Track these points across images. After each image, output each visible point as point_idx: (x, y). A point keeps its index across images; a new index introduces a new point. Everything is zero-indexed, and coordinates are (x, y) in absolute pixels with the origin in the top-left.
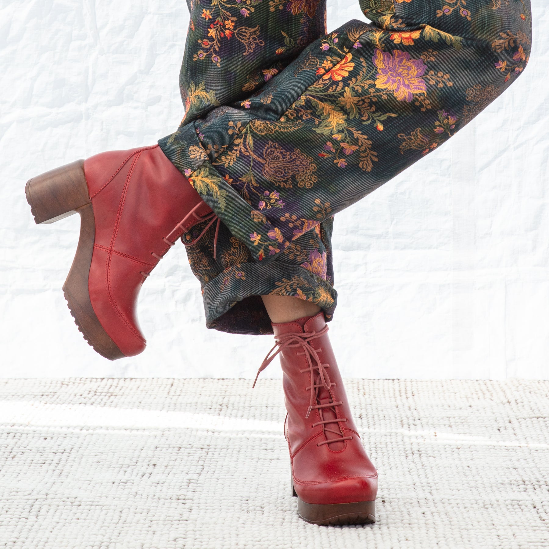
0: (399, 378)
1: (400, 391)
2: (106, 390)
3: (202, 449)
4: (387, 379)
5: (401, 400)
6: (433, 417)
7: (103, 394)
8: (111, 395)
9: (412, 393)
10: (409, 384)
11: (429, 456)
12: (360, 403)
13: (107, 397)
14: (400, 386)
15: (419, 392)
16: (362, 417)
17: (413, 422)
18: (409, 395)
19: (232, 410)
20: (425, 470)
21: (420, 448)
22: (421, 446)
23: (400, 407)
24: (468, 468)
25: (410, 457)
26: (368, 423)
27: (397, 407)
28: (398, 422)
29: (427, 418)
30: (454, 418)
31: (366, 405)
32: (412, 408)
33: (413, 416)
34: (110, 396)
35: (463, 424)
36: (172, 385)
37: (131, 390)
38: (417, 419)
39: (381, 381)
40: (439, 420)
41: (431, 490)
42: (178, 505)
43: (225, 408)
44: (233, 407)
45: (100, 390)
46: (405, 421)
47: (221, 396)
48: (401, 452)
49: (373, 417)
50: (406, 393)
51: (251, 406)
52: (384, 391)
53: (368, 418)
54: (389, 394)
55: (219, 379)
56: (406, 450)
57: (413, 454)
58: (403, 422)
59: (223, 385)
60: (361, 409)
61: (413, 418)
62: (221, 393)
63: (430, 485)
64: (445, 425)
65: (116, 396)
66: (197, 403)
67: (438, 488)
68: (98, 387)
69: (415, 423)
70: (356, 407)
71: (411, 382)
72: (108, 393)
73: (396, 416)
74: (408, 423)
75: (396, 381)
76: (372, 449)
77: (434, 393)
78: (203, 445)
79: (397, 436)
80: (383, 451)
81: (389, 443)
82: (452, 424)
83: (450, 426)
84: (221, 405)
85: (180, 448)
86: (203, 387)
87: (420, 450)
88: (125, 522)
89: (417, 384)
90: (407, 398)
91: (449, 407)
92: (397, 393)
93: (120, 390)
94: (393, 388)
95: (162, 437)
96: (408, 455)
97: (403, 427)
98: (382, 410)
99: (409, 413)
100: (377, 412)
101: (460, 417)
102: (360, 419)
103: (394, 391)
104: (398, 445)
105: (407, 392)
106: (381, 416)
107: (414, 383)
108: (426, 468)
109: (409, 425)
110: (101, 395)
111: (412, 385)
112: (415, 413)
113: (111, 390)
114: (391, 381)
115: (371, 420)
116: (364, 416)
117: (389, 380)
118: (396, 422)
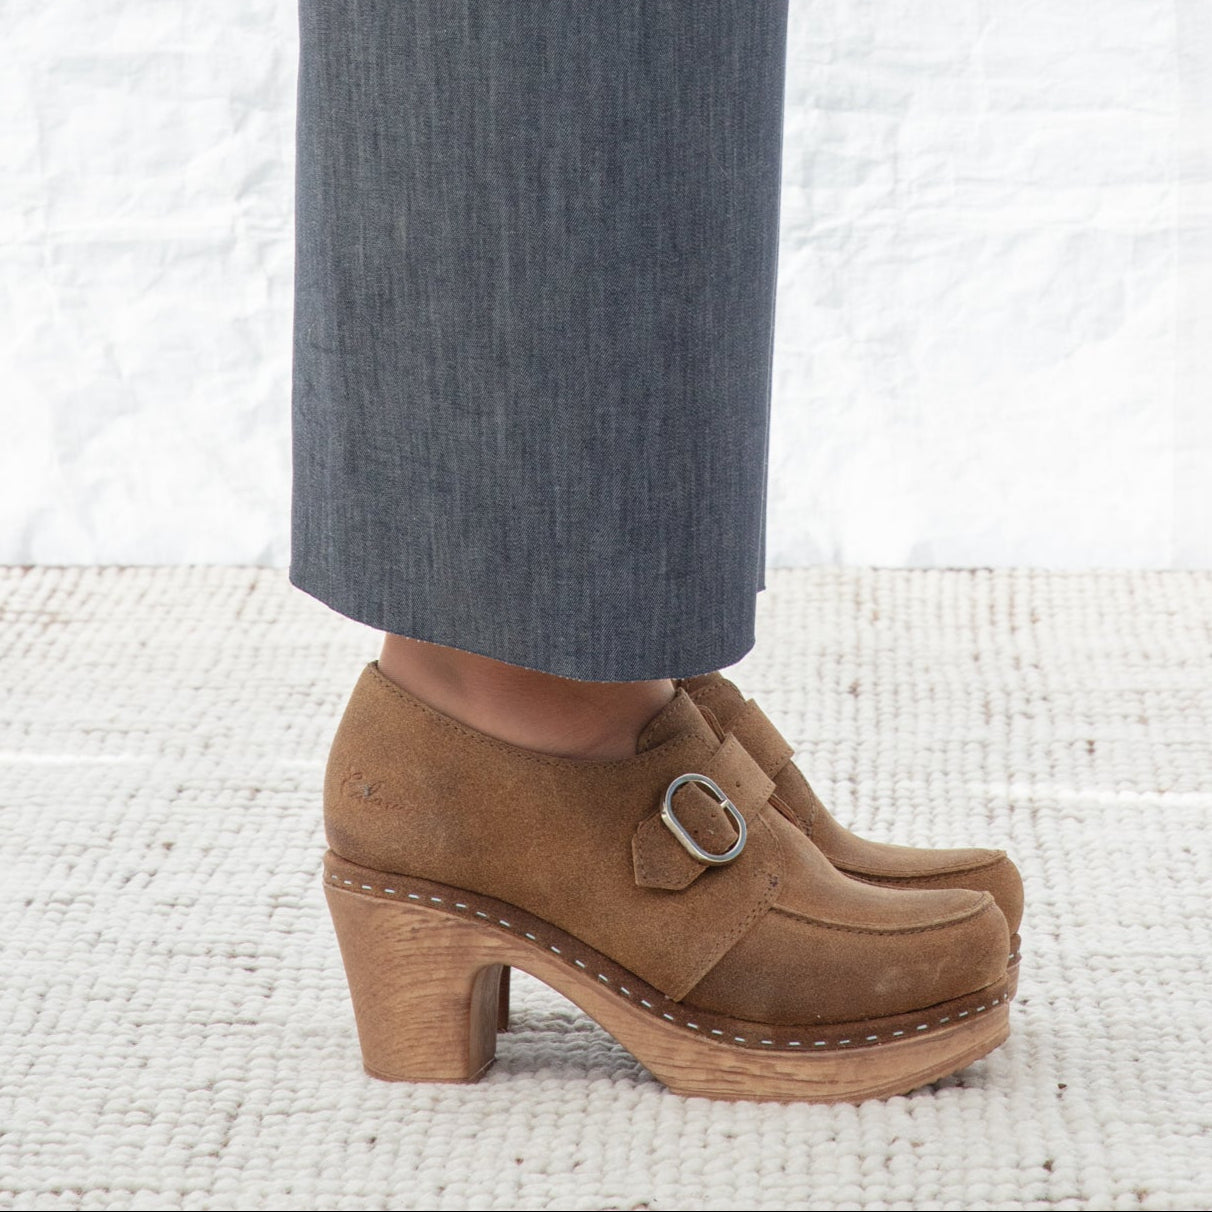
0: (992, 566)
1: (992, 607)
2: (35, 604)
4: (951, 569)
7: (28, 617)
8: (53, 622)
9: (1032, 614)
10: (1022, 584)
11: (1066, 817)
12: (858, 648)
13: (37, 628)
16: (859, 689)
17: (1022, 707)
18: (1022, 620)
20: (1046, 862)
24: (1183, 855)
26: (877, 709)
27: (976, 658)
28: (976, 706)
29: (1069, 693)
30: (1158, 693)
31: (877, 651)
32: (1026, 661)
33: (1024, 689)
34: (46, 626)
35: (1187, 712)
36: (253, 588)
37: (118, 603)
38: (1036, 696)
39: (933, 575)
40: (1107, 701)
41: (1058, 927)
42: (229, 974)
45: (16, 604)
46: (998, 705)
48: (973, 803)
49: (896, 692)
50: (1011, 614)
52: (939, 607)
53: (877, 695)
58: (992, 705)
60: (860, 665)
63: (1056, 910)
64: (1125, 717)
65: (66, 623)
67: (1080, 919)
68: (12, 594)
69: (1029, 709)
70: (843, 660)
71: (1031, 577)
72: (41, 613)
74: (1007, 710)
75: (982, 574)
76: (879, 793)
77: (1101, 615)
79: (965, 752)
80: (916, 801)
81: (937, 775)
82: (1149, 713)
83: (1143, 720)
85: (258, 790)
88: (53, 1027)
89: (1048, 584)
90: (1013, 629)
91: (1146, 657)
92: (983, 613)
93: (83, 603)
95: (203, 754)
96: (995, 813)
97: (987, 722)
98: (927, 670)
99: (1012, 678)
100: (910, 674)
101: (1178, 691)
102: (852, 696)
104: (966, 782)
106: (922, 687)
108: (1049, 853)
109: (1009, 717)
110: (17, 621)
111: (1032, 587)
112: (1033, 677)
113: (53, 605)
114: (965, 575)
115: (886, 700)
116: (866, 687)
117: (959, 570)
118: (968, 708)
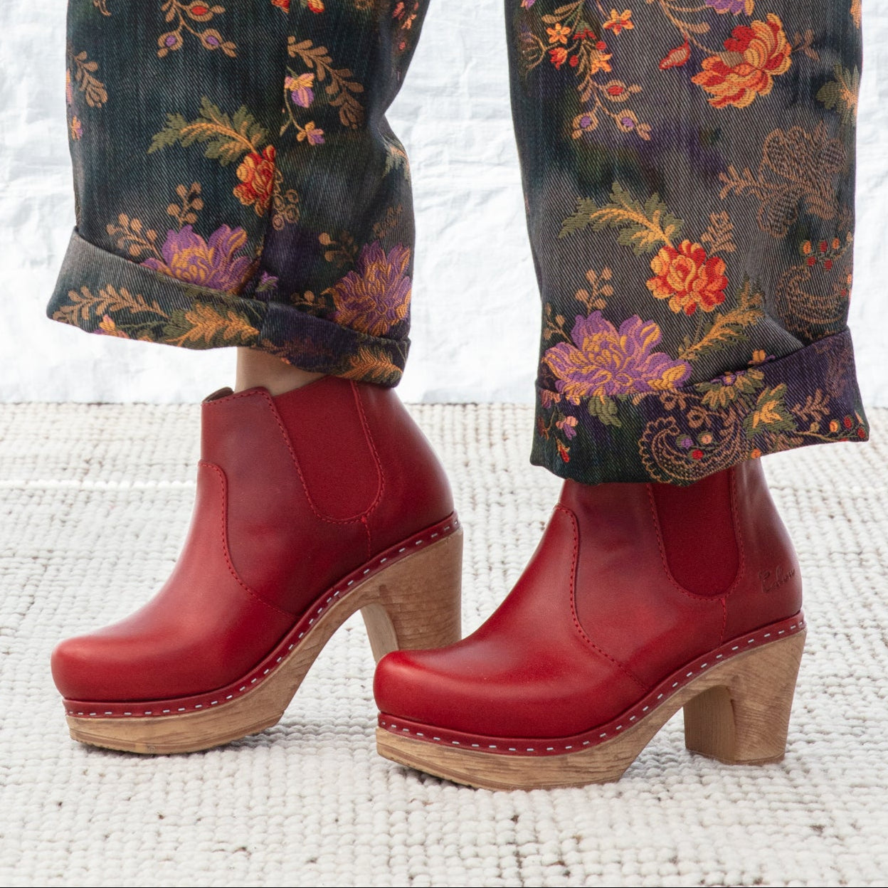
3: (35, 558)
5: (477, 449)
6: (541, 489)
14: (477, 419)
15: (519, 432)
19: (112, 472)
21: (505, 557)
22: (509, 553)
23: (473, 464)
25: (483, 577)
43: (96, 466)
44: (114, 466)
47: (90, 440)
51: (153, 462)
54: (453, 436)
55: (89, 404)
56: (476, 560)
57: (490, 569)
59: (97, 418)
61: (498, 490)
62: (92, 435)
66: (36, 456)
73: (462, 486)
78: (38, 551)
84: (87, 462)
86: (53, 422)
87: (506, 561)
94: (463, 424)
103: (465, 430)
105: (492, 432)
107: (508, 412)
